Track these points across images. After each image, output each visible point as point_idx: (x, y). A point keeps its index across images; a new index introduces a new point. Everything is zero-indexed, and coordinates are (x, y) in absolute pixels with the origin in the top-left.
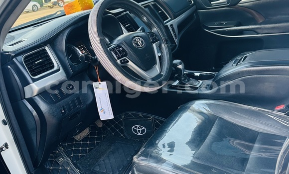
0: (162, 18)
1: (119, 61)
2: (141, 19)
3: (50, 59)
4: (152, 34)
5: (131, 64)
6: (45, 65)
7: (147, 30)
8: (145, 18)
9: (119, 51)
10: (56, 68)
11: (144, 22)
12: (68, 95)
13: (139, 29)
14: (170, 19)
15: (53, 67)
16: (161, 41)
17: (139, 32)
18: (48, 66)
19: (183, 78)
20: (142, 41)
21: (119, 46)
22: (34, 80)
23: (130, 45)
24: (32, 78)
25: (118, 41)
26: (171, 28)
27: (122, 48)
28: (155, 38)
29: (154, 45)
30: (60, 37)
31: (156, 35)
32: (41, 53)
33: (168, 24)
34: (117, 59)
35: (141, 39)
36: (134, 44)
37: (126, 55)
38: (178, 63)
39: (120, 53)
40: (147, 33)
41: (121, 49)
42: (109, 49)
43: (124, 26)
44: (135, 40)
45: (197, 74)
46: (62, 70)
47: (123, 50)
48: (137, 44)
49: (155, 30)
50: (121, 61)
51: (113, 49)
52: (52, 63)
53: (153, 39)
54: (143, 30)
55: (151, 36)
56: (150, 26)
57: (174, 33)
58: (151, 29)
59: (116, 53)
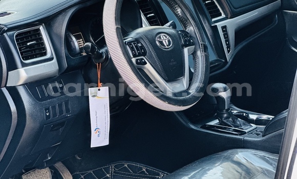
0: (210, 13)
1: (134, 60)
2: (173, 9)
3: (43, 44)
4: (186, 34)
5: (149, 68)
6: (35, 50)
7: (180, 27)
8: (179, 11)
9: (136, 47)
10: (48, 56)
11: (177, 15)
12: (50, 97)
13: (168, 24)
14: (223, 16)
15: (45, 54)
16: (198, 47)
17: (167, 28)
18: (37, 52)
19: (225, 115)
20: (169, 41)
21: (137, 41)
22: (24, 65)
23: (152, 42)
24: (21, 62)
25: (138, 34)
26: (223, 31)
27: (142, 44)
28: (189, 40)
29: (186, 50)
30: (60, 17)
31: (191, 37)
32: (32, 33)
33: (219, 25)
34: (132, 56)
35: (168, 37)
36: (157, 43)
37: (144, 54)
38: (221, 88)
39: (138, 50)
40: (178, 31)
41: (140, 45)
42: (124, 41)
43: (145, 15)
44: (160, 37)
45: (253, 117)
46: (55, 60)
47: (142, 47)
48: (161, 43)
49: (191, 29)
50: (137, 60)
51: (129, 43)
52: (44, 49)
53: (185, 41)
54: (174, 26)
55: (183, 36)
56: (184, 22)
57: (226, 41)
58: (185, 27)
59: (132, 49)
